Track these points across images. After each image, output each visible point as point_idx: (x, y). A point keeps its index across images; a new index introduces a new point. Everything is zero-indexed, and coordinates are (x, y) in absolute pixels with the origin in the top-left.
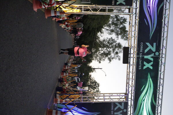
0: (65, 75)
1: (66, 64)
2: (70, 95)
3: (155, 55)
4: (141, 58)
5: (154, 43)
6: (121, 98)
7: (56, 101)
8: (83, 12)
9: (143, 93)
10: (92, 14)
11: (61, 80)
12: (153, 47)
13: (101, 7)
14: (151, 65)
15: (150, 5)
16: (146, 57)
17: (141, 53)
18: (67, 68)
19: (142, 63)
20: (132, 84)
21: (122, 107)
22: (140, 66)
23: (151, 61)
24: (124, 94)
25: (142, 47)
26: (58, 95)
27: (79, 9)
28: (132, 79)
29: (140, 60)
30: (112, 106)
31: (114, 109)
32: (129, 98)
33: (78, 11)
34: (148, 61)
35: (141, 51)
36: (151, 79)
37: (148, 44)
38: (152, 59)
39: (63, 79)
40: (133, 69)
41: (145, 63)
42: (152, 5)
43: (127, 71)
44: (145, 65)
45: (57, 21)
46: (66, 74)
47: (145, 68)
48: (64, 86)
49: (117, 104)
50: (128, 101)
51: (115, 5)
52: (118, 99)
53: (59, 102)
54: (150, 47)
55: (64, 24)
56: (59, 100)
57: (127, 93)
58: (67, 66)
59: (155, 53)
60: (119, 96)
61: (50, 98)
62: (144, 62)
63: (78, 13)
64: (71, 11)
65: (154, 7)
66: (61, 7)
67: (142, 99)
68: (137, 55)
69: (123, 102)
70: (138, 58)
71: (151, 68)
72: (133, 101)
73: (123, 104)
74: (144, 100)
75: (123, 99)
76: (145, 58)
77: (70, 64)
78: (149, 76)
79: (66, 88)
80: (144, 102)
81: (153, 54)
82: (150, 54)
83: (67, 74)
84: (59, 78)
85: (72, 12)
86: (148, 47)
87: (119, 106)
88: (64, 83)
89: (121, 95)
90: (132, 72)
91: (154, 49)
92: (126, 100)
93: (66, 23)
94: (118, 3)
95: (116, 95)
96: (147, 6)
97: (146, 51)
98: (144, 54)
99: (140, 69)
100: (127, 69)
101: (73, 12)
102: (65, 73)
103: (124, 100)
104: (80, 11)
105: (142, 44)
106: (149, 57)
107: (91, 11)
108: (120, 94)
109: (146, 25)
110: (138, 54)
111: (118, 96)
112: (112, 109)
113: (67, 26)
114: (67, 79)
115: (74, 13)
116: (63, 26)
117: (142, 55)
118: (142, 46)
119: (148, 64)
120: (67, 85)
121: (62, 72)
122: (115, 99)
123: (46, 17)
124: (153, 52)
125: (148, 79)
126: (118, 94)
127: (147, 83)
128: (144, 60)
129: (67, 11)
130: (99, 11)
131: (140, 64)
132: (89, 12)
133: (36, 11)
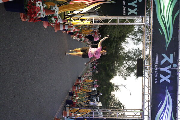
0: (77, 89)
1: (80, 78)
2: (80, 109)
3: (172, 67)
4: (156, 70)
5: (171, 54)
6: (136, 115)
7: (65, 114)
8: (93, 23)
9: (160, 110)
10: (103, 25)
11: (71, 94)
12: (170, 58)
13: (112, 18)
14: (168, 79)
15: (164, 14)
16: (162, 69)
17: (156, 65)
18: (79, 82)
19: (159, 76)
20: (148, 99)
22: (156, 79)
23: (168, 74)
24: (140, 111)
25: (157, 59)
26: (67, 109)
27: (90, 21)
28: (149, 94)
29: (156, 72)
32: (145, 115)
33: (89, 22)
34: (165, 74)
35: (157, 63)
36: (169, 94)
37: (164, 55)
38: (169, 72)
39: (73, 92)
40: (149, 83)
41: (161, 76)
42: (167, 14)
43: (142, 85)
44: (162, 78)
45: (68, 33)
46: (78, 88)
47: (161, 81)
48: (74, 99)
50: (144, 118)
51: (127, 15)
52: (132, 116)
53: (68, 115)
54: (166, 58)
55: (75, 35)
56: (68, 113)
57: (143, 109)
58: (80, 80)
59: (172, 65)
61: (58, 109)
62: (161, 75)
63: (89, 24)
65: (169, 15)
66: (72, 19)
67: (160, 117)
68: (152, 67)
69: (138, 119)
70: (154, 70)
71: (169, 81)
72: (150, 118)
74: (163, 117)
77: (83, 79)
78: (167, 90)
79: (76, 101)
81: (171, 66)
82: (167, 66)
83: (79, 88)
84: (70, 91)
85: (83, 23)
86: (164, 58)
88: (74, 96)
90: (148, 86)
91: (171, 61)
92: (142, 117)
93: (78, 35)
94: (129, 13)
95: (131, 111)
96: (161, 15)
97: (162, 63)
98: (160, 66)
99: (156, 82)
100: (143, 83)
101: (84, 23)
102: (77, 87)
103: (140, 117)
105: (157, 55)
106: (165, 69)
107: (102, 22)
108: (135, 110)
109: (161, 35)
111: (132, 112)
113: (79, 37)
116: (74, 37)
117: (158, 67)
118: (157, 57)
119: (165, 77)
120: (77, 98)
121: (74, 85)
122: (130, 116)
123: (56, 31)
124: (170, 64)
125: (166, 94)
126: (133, 111)
127: (165, 98)
128: (160, 72)
129: (78, 23)
130: (110, 22)
131: (156, 77)
132: (100, 23)
133: (46, 28)
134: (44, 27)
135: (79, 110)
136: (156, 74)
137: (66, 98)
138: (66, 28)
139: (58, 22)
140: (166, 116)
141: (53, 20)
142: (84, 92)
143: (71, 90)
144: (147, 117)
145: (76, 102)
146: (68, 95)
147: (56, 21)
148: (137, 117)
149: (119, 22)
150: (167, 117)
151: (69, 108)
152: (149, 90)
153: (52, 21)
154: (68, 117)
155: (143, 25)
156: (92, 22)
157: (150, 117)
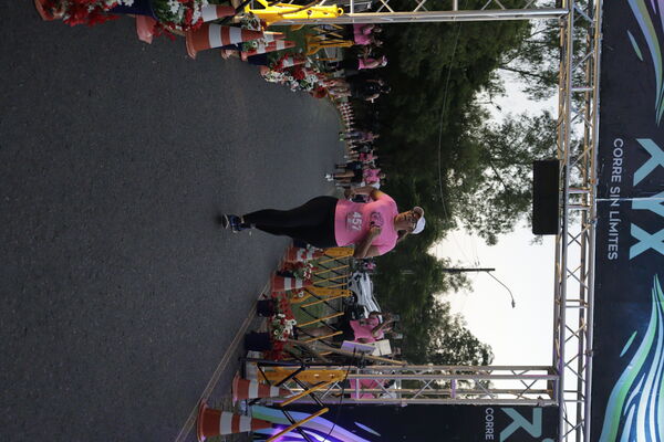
0: (288, 287)
2: (303, 369)
4: (615, 209)
6: (528, 391)
7: (244, 391)
8: (351, 14)
9: (629, 367)
10: (392, 21)
11: (267, 308)
16: (639, 203)
17: (616, 184)
18: (300, 259)
19: (624, 230)
20: (581, 324)
21: (535, 430)
22: (614, 243)
24: (545, 373)
25: (618, 161)
26: (252, 368)
27: (335, 6)
28: (582, 303)
29: (614, 216)
30: (490, 424)
31: (497, 435)
33: (332, 11)
35: (617, 176)
37: (648, 144)
39: (274, 301)
40: (583, 260)
41: (636, 231)
43: (556, 268)
44: (638, 241)
45: (244, 57)
46: (293, 284)
47: (635, 251)
48: (275, 328)
49: (511, 413)
50: (560, 400)
52: (515, 392)
53: (253, 394)
54: (658, 157)
55: (277, 67)
56: (254, 385)
57: (558, 365)
58: (302, 250)
60: (520, 377)
61: (213, 371)
62: (632, 225)
63: (333, 19)
64: (303, 15)
67: (628, 395)
68: (598, 197)
69: (537, 406)
70: (603, 209)
72: (586, 403)
73: (537, 414)
74: (639, 396)
75: (543, 392)
76: (634, 207)
78: (658, 290)
79: (285, 336)
80: (636, 410)
83: (299, 285)
84: (261, 298)
85: (306, 16)
86: (647, 156)
87: (519, 421)
88: (278, 318)
89: (531, 373)
90: (578, 274)
92: (553, 398)
93: (287, 63)
95: (509, 373)
97: (640, 176)
98: (629, 190)
99: (613, 256)
100: (557, 261)
101: (311, 16)
102: (288, 281)
103: (546, 397)
104: (340, 12)
105: (619, 143)
106: (653, 203)
107: (385, 10)
108: (527, 368)
109: (638, 58)
110: (603, 191)
111: (514, 377)
112: (489, 435)
113: (295, 72)
114: (303, 309)
115: (315, 20)
116: (274, 77)
117: (622, 195)
118: (618, 153)
119: (652, 234)
120: (290, 325)
121: (279, 273)
122: (506, 392)
123: (193, 54)
125: (654, 303)
126: (518, 372)
127: (649, 321)
128: (629, 216)
129: (285, 16)
130: (421, 9)
131: (614, 238)
132: (377, 14)
133: (150, 42)
134: (142, 38)
135: (300, 370)
136: (613, 225)
137: (245, 326)
138: (236, 39)
139: (196, 16)
140: (651, 393)
141: (174, 10)
142: (320, 299)
143: (265, 291)
144: (575, 396)
145: (283, 339)
146: (252, 314)
147: (188, 14)
148: (535, 397)
149: (459, 9)
150: (657, 397)
151: (260, 365)
152: (582, 288)
153: (170, 15)
154: (256, 400)
155: (563, 17)
156: (347, 10)
157: (586, 398)
